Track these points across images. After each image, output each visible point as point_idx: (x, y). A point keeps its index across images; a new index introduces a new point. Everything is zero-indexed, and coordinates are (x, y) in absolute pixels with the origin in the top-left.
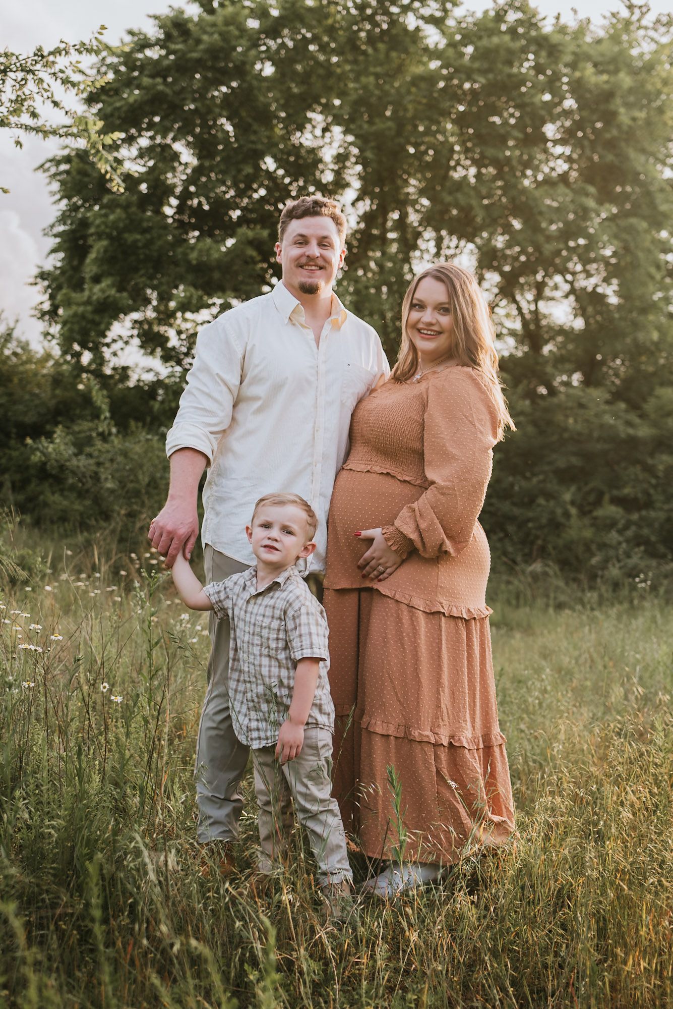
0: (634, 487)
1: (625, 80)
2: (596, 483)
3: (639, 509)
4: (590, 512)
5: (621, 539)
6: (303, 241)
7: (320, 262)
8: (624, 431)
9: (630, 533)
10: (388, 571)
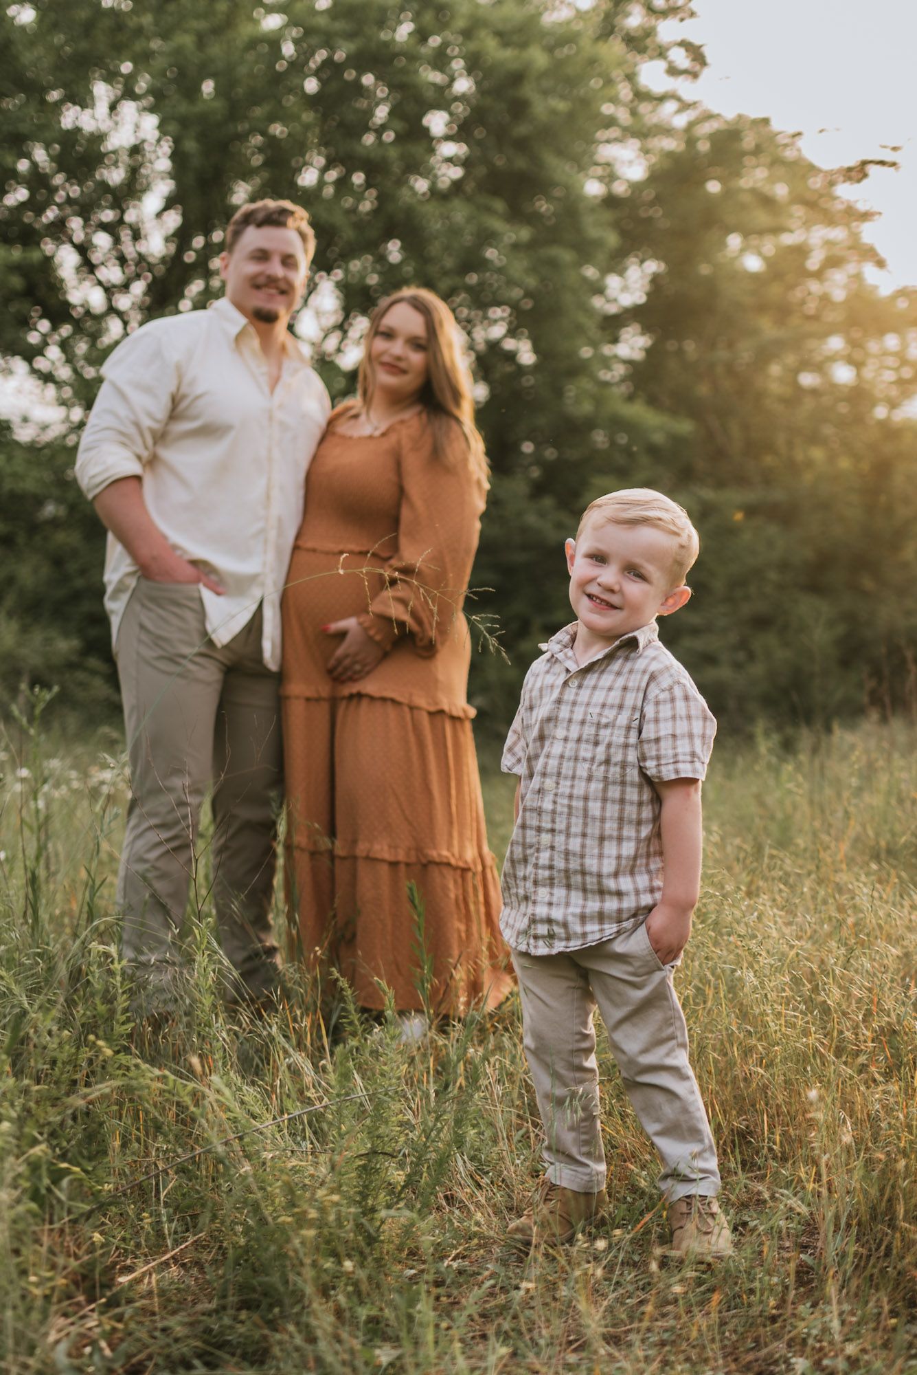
1: (538, 58)
6: (262, 256)
7: (283, 286)
10: (367, 668)
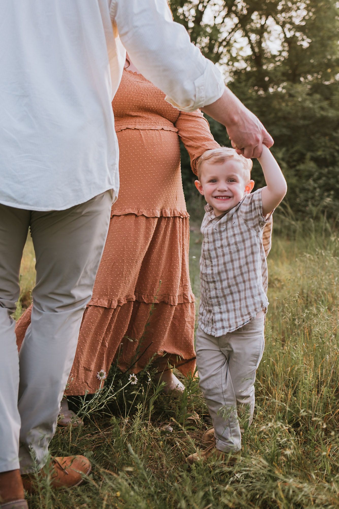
0: (324, 151)
2: (298, 147)
3: (327, 166)
4: (295, 166)
5: (316, 185)
8: (319, 114)
9: (321, 182)
